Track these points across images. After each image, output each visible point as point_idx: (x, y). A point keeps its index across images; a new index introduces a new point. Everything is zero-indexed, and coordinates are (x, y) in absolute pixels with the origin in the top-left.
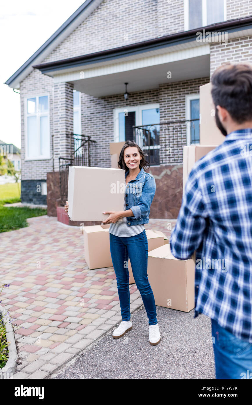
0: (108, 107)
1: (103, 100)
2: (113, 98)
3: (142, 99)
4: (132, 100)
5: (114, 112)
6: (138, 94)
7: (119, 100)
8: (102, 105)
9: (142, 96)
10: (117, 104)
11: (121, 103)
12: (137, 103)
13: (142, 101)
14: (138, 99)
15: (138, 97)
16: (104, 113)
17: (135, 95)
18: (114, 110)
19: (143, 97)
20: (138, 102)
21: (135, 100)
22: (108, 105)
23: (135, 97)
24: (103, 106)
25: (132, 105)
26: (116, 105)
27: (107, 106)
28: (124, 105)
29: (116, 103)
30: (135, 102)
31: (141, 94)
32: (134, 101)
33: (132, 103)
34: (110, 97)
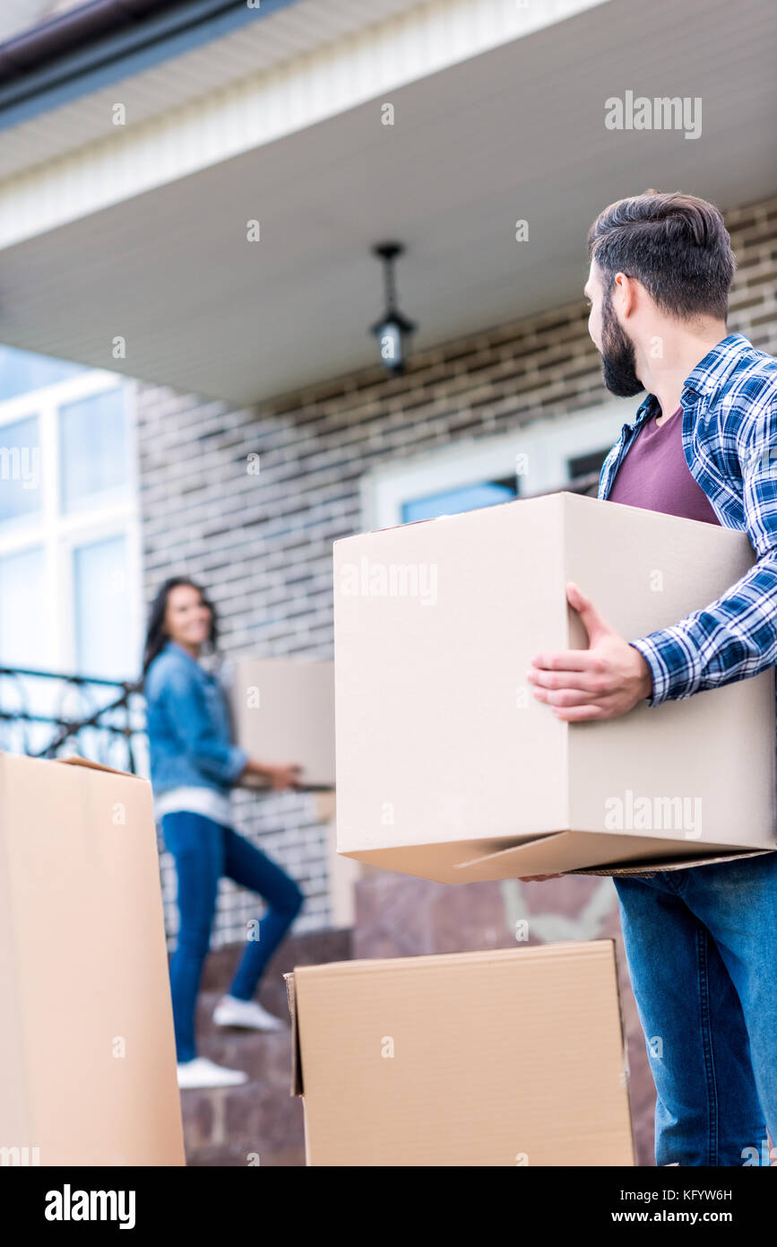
0: (323, 469)
1: (286, 422)
2: (355, 398)
3: (556, 373)
4: (485, 391)
5: (364, 501)
6: (533, 341)
7: (396, 403)
8: (282, 463)
9: (557, 351)
10: (385, 433)
11: (411, 425)
12: (526, 408)
13: (558, 388)
14: (534, 377)
15: (531, 363)
16: (298, 521)
17: (506, 352)
18: (364, 485)
19: (568, 358)
20: (534, 398)
21: (509, 387)
22: (325, 450)
23: (508, 366)
24: (290, 468)
25: (491, 424)
26: (377, 442)
27: (317, 461)
28: (433, 436)
29: (375, 429)
30: (511, 403)
31: (552, 337)
32: (498, 398)
33: (488, 413)
34: (334, 392)
